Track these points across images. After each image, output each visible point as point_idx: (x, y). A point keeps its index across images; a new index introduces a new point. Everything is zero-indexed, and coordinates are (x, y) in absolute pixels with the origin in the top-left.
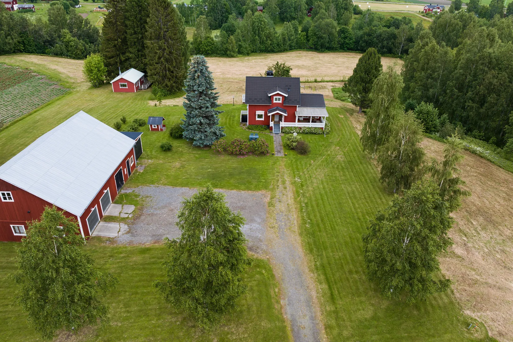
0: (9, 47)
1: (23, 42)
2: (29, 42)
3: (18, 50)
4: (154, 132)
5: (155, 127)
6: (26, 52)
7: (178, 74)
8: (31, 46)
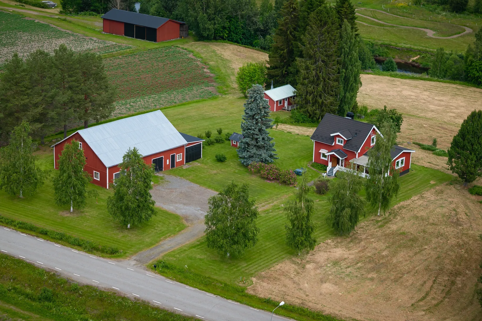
0: (207, 33)
1: (229, 28)
2: (236, 28)
3: (220, 36)
4: (233, 147)
5: (235, 143)
6: (229, 40)
7: (326, 100)
8: (237, 34)
